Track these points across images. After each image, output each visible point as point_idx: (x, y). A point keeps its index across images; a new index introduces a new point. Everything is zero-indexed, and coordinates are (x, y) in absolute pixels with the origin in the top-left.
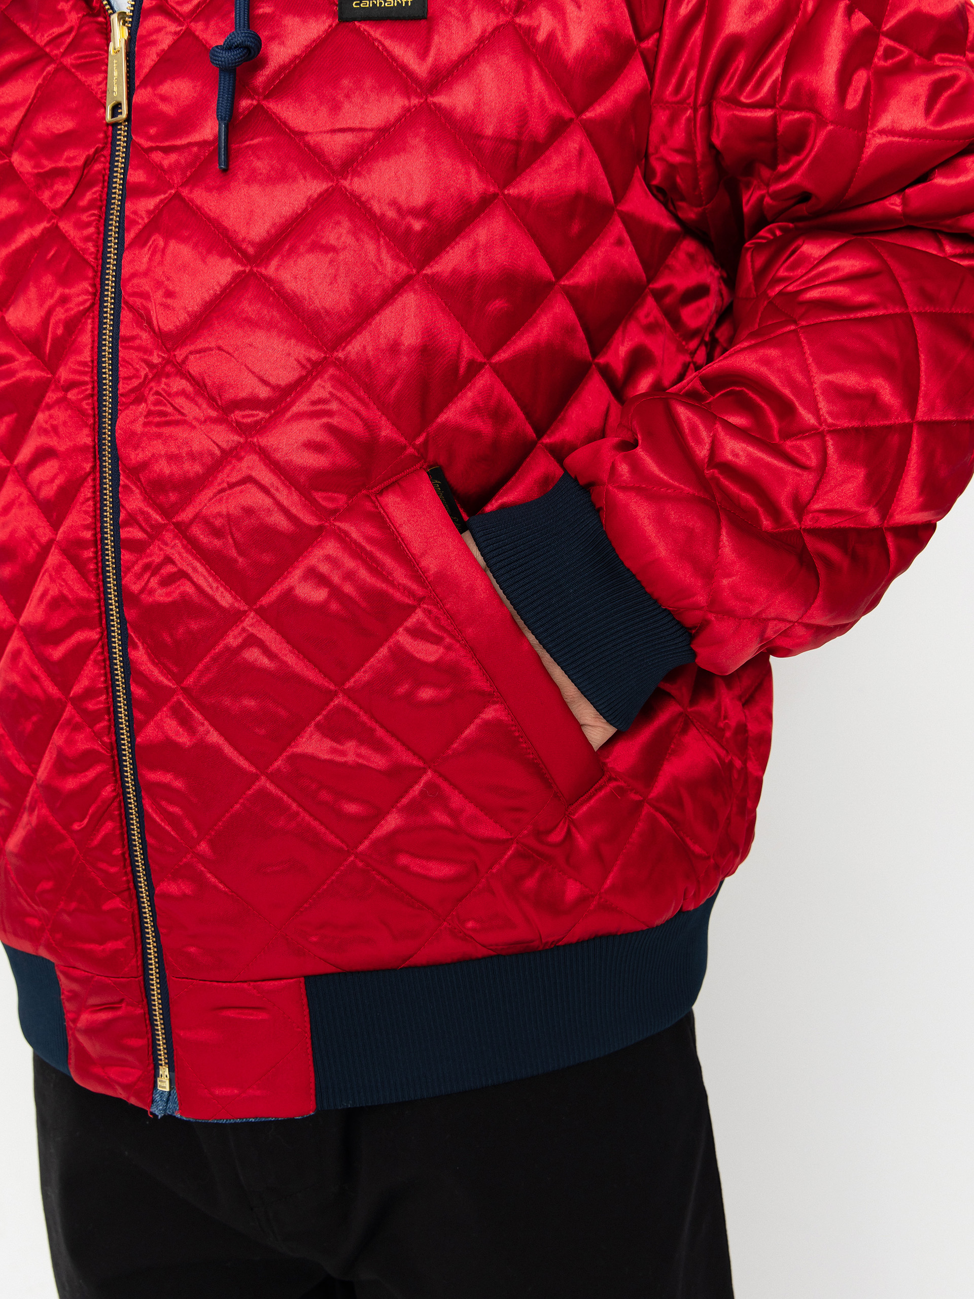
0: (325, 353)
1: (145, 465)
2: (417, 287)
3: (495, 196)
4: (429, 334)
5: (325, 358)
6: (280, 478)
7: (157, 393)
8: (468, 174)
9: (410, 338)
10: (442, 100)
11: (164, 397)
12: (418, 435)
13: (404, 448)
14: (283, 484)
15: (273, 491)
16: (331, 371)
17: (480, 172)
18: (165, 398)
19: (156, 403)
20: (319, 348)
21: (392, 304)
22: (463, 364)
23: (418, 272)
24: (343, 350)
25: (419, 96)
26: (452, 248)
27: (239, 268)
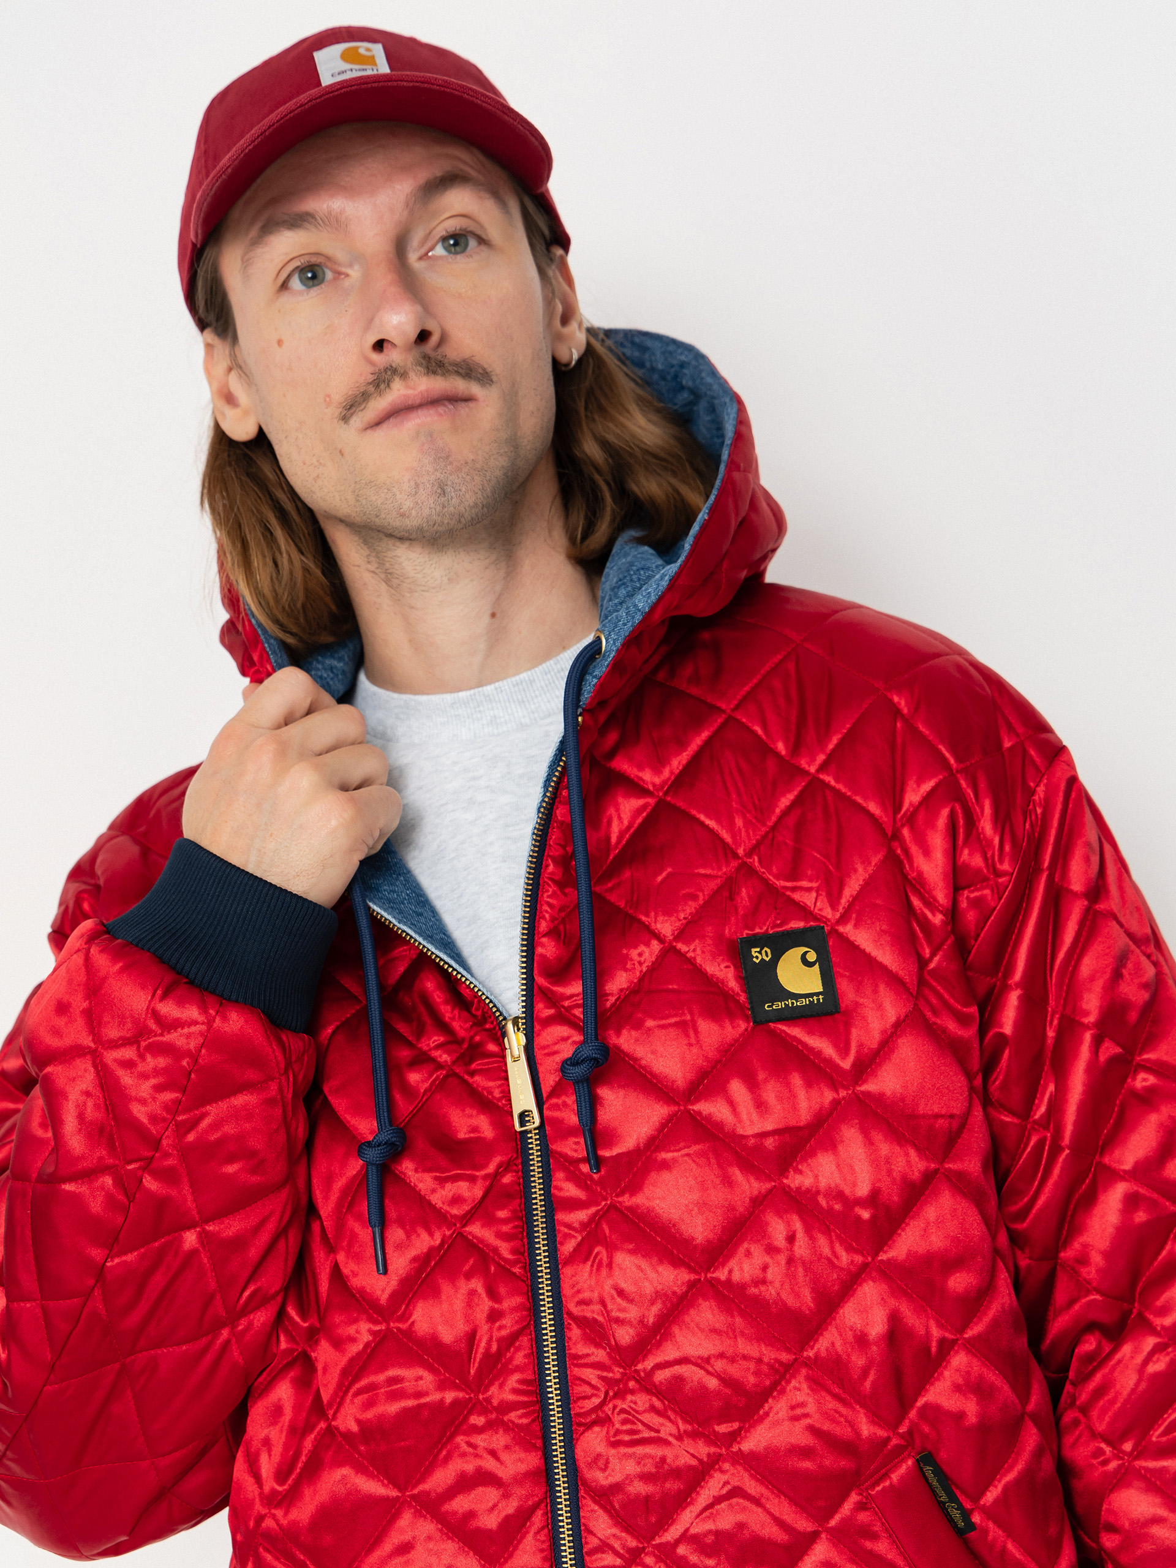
0: (795, 1354)
1: (617, 1488)
2: (874, 1274)
3: (936, 1171)
4: (894, 1319)
5: (796, 1359)
6: (767, 1488)
7: (623, 1411)
8: (907, 1155)
9: (877, 1327)
10: (870, 1087)
11: (634, 1416)
12: (899, 1422)
13: (888, 1439)
14: (773, 1493)
15: (763, 1501)
16: (804, 1371)
17: (918, 1149)
18: (630, 1417)
19: (625, 1422)
20: (788, 1350)
21: (852, 1295)
22: (934, 1344)
23: (873, 1259)
24: (812, 1348)
25: (846, 1088)
26: (903, 1230)
27: (693, 1277)
